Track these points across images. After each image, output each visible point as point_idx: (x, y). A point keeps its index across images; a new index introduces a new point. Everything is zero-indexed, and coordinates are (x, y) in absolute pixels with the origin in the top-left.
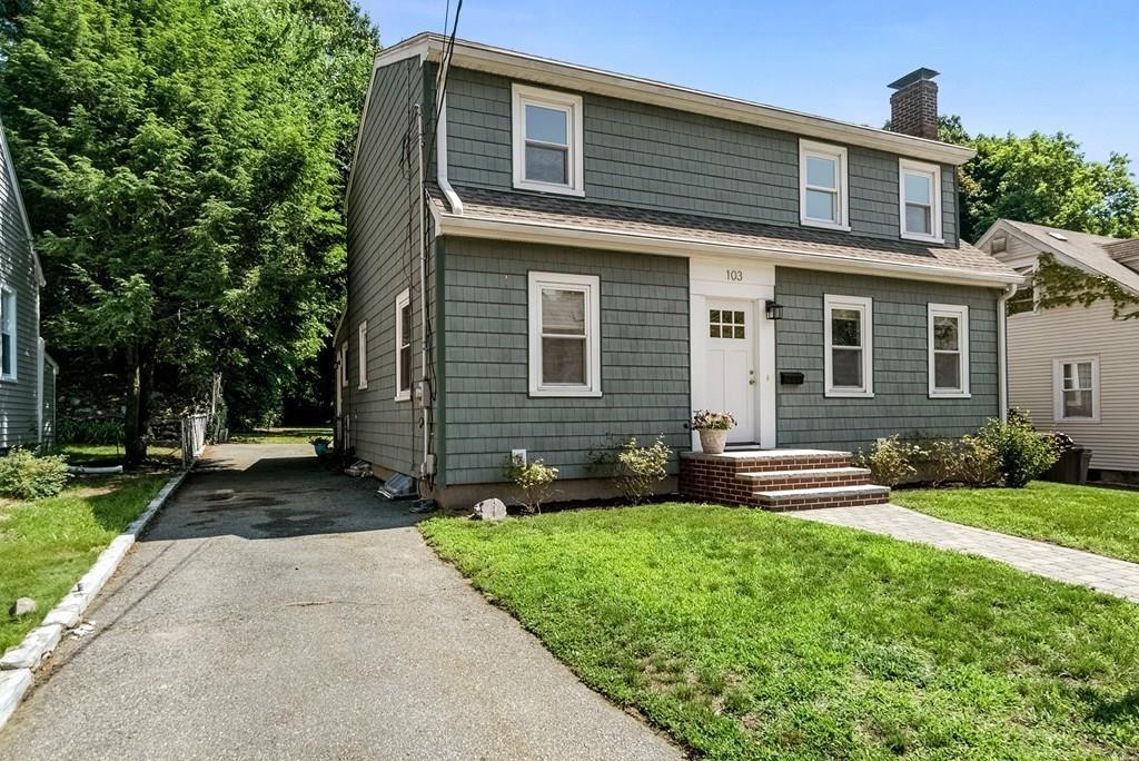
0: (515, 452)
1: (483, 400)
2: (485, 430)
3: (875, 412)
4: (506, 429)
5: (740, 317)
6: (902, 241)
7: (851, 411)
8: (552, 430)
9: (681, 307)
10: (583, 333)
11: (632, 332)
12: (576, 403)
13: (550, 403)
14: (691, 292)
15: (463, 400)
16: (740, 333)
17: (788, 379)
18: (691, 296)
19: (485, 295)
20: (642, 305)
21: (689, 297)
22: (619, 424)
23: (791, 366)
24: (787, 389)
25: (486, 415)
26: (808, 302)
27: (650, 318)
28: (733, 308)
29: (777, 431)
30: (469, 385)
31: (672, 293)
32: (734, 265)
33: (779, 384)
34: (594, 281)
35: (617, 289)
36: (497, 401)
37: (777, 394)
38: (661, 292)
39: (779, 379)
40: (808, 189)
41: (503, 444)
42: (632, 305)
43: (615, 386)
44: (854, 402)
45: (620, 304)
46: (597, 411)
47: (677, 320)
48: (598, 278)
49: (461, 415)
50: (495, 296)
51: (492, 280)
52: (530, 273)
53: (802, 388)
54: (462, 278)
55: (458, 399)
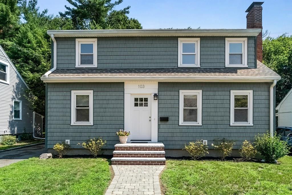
0: (66, 140)
1: (58, 126)
2: (58, 134)
3: (203, 131)
4: (64, 134)
5: (146, 100)
6: (226, 68)
7: (191, 131)
8: (78, 134)
9: (121, 98)
10: (88, 107)
11: (104, 106)
12: (85, 127)
13: (77, 127)
14: (125, 93)
15: (52, 126)
16: (146, 105)
17: (163, 119)
18: (125, 94)
19: (59, 98)
20: (107, 98)
21: (124, 95)
22: (99, 133)
23: (164, 115)
24: (163, 123)
25: (59, 130)
26: (173, 93)
27: (110, 102)
28: (143, 97)
29: (158, 137)
30: (54, 122)
31: (118, 94)
32: (141, 83)
33: (159, 121)
34: (92, 92)
35: (99, 94)
36: (62, 126)
37: (158, 124)
38: (114, 94)
39: (159, 119)
40: (183, 55)
41: (63, 138)
42: (104, 98)
43: (98, 122)
44: (193, 127)
45: (100, 98)
46: (92, 129)
47: (119, 102)
48: (93, 91)
49: (52, 130)
50: (62, 98)
51: (61, 94)
52: (72, 91)
53: (169, 122)
54: (53, 93)
55: (51, 126)
